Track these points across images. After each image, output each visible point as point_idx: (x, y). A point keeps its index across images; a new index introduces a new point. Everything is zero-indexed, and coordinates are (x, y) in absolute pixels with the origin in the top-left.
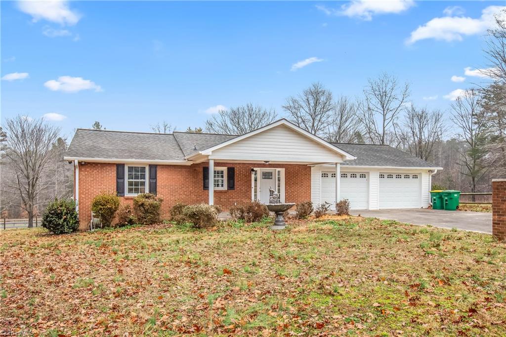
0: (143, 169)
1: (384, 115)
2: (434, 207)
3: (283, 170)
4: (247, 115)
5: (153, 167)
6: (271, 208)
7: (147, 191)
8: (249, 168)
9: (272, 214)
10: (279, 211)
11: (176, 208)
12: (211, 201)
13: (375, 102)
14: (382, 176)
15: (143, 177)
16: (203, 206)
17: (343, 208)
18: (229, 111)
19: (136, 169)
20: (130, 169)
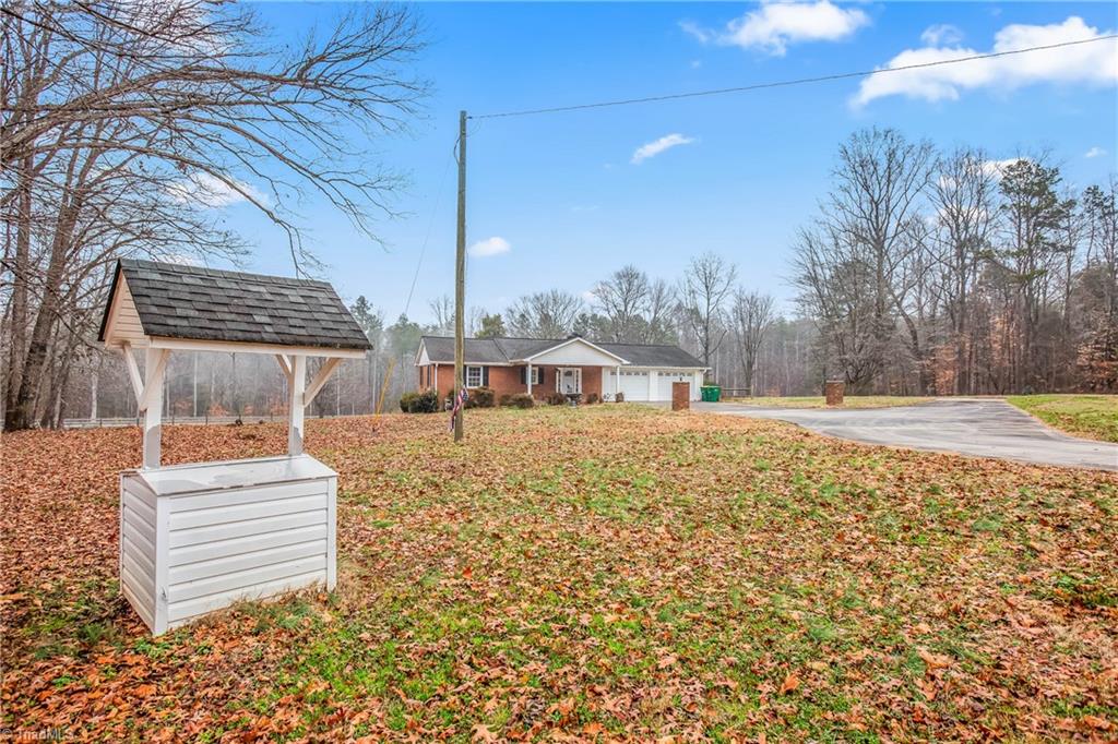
0: (479, 369)
1: (709, 300)
2: (703, 400)
3: (580, 370)
4: (551, 302)
5: (486, 368)
6: (568, 396)
7: (481, 384)
8: (554, 369)
9: (569, 399)
10: (573, 397)
11: (504, 397)
12: (530, 392)
13: (698, 284)
14: (660, 374)
15: (479, 374)
16: (526, 395)
17: (619, 398)
18: (532, 297)
19: (474, 369)
20: (470, 369)
